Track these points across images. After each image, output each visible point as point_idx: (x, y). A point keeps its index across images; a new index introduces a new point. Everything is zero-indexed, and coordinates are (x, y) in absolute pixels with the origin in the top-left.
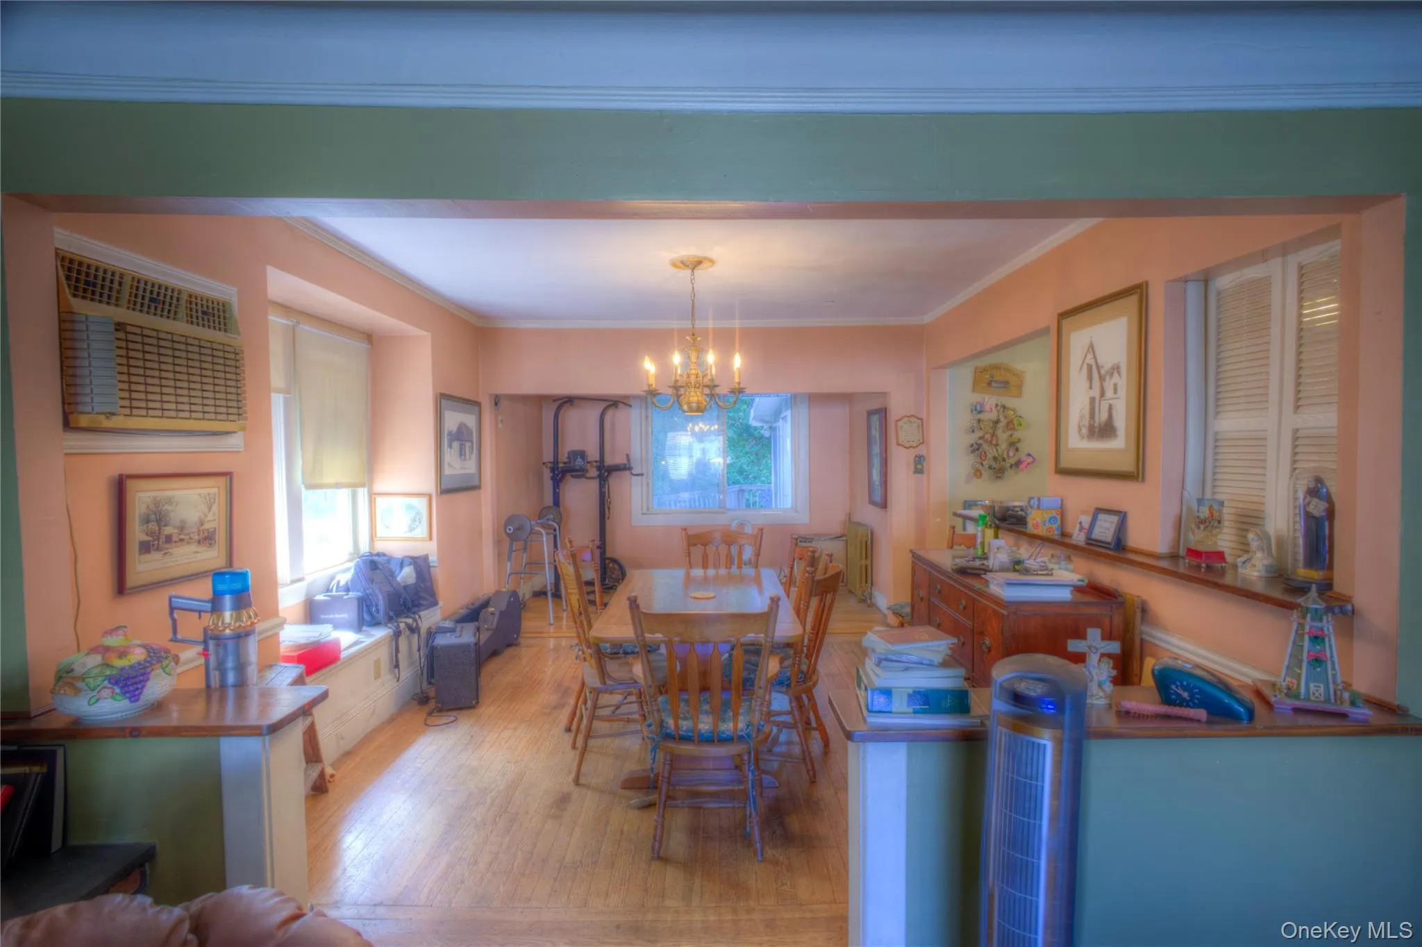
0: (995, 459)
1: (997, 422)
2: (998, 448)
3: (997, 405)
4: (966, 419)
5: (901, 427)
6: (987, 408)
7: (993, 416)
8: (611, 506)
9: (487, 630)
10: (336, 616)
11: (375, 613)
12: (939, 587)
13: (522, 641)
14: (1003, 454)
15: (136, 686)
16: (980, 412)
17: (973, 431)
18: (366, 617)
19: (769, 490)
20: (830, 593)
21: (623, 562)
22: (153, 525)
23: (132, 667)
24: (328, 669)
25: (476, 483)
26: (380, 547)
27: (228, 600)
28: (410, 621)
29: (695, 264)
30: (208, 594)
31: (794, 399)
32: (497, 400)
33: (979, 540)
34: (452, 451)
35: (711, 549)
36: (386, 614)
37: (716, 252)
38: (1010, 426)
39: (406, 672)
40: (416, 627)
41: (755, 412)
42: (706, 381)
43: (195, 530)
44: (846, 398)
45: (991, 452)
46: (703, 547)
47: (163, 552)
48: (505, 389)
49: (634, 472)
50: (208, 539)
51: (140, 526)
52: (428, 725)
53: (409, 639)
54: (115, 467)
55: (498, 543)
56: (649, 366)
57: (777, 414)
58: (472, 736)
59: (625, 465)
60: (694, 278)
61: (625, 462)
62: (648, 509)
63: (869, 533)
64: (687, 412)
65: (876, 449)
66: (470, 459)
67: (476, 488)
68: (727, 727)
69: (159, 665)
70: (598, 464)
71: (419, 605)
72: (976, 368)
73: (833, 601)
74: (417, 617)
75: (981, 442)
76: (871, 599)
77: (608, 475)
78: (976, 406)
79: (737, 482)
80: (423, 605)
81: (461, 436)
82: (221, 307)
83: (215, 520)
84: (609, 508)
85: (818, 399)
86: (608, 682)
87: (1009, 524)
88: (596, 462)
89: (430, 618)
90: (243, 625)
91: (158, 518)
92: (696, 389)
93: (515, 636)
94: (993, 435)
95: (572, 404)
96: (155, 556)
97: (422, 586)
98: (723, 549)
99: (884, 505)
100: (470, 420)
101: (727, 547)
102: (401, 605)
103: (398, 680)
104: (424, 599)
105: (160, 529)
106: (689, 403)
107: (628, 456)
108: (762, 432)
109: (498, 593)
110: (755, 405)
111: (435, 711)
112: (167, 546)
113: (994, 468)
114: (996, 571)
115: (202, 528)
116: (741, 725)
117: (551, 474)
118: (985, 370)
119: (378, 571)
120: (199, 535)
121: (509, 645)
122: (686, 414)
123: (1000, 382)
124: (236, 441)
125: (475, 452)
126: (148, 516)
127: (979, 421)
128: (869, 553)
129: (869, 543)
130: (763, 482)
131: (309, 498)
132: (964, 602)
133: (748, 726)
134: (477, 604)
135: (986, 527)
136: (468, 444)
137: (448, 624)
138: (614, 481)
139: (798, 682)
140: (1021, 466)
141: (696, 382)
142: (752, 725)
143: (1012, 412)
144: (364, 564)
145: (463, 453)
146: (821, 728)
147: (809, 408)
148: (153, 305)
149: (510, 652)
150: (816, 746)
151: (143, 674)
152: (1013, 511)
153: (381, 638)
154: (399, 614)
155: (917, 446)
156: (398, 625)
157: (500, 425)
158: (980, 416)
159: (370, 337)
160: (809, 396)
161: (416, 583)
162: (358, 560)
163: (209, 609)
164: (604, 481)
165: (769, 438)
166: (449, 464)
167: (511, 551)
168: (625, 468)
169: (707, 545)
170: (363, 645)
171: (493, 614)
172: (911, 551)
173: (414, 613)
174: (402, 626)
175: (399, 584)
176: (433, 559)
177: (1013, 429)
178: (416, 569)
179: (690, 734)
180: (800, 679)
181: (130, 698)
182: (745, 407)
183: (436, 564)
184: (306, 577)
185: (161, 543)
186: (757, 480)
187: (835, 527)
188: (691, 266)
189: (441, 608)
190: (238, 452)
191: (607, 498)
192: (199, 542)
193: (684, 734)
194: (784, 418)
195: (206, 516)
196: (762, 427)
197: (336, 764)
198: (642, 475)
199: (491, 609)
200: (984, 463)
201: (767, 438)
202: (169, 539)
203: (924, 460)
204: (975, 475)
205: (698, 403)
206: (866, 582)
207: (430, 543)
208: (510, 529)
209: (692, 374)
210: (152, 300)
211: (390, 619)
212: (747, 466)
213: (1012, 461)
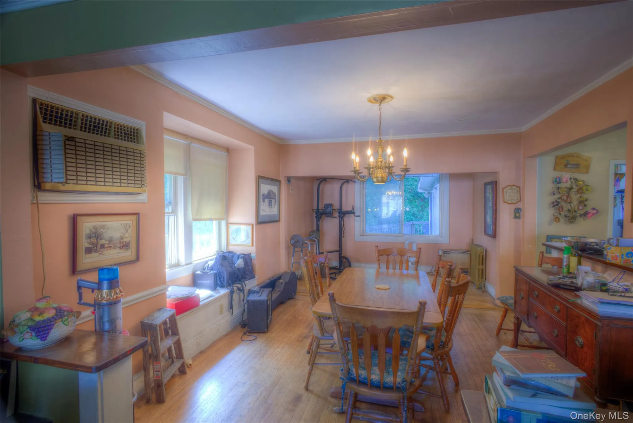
0: (569, 211)
1: (571, 188)
2: (572, 204)
3: (571, 179)
4: (550, 186)
5: (506, 192)
6: (564, 180)
7: (568, 185)
8: (344, 231)
9: (278, 291)
10: (205, 282)
11: (222, 281)
12: (536, 293)
13: (296, 297)
14: (574, 208)
15: (44, 332)
16: (559, 183)
17: (554, 194)
18: (218, 282)
19: (428, 224)
20: (461, 294)
21: (350, 259)
22: (94, 239)
23: (44, 321)
24: (193, 310)
25: (278, 219)
26: (231, 248)
27: (105, 284)
28: (239, 286)
29: (382, 99)
30: (96, 280)
31: (441, 178)
32: (289, 180)
33: (565, 264)
34: (265, 203)
35: (391, 258)
36: (228, 282)
37: (393, 90)
38: (580, 190)
39: (237, 310)
40: (242, 289)
41: (420, 185)
42: (387, 165)
43: (119, 242)
44: (471, 176)
45: (566, 207)
46: (387, 256)
47: (99, 253)
48: (292, 174)
49: (356, 215)
50: (125, 246)
51: (86, 240)
52: (242, 340)
53: (239, 294)
54: (71, 210)
55: (288, 248)
56: (355, 158)
57: (432, 186)
58: (261, 350)
59: (352, 211)
60: (381, 108)
61: (352, 210)
62: (363, 233)
63: (484, 251)
64: (376, 183)
65: (490, 204)
66: (274, 207)
67: (278, 221)
68: (389, 379)
69: (61, 320)
70: (339, 210)
71: (245, 278)
72: (556, 157)
73: (463, 299)
74: (243, 283)
75: (559, 200)
76: (485, 288)
77: (343, 216)
78: (556, 179)
79: (412, 220)
80: (247, 278)
81: (269, 196)
82: (135, 131)
83: (130, 237)
84: (344, 232)
85: (454, 177)
86: (325, 334)
87: (587, 254)
88: (338, 209)
89: (251, 284)
90: (111, 298)
91: (96, 236)
92: (381, 170)
93: (293, 294)
94: (568, 196)
95: (326, 181)
96: (94, 255)
97: (247, 268)
98: (398, 258)
99: (494, 236)
100: (275, 189)
101: (400, 257)
102: (235, 278)
103: (232, 315)
104: (247, 275)
105: (97, 241)
106: (377, 177)
107: (353, 206)
108: (424, 195)
109: (286, 273)
110: (421, 181)
111: (247, 332)
112: (101, 250)
113: (569, 217)
114: (585, 289)
115: (122, 241)
116: (399, 380)
117: (316, 215)
118: (562, 157)
119: (226, 261)
120: (120, 244)
121: (290, 299)
122: (375, 184)
123: (574, 165)
124: (143, 197)
125: (277, 204)
126: (90, 234)
127: (558, 188)
128: (484, 262)
129: (484, 257)
130: (425, 220)
131: (196, 225)
132: (558, 307)
133: (403, 381)
134: (275, 277)
135: (571, 256)
136: (273, 201)
137: (256, 289)
138: (346, 219)
139: (439, 347)
140: (588, 216)
141: (381, 166)
142: (406, 381)
143: (582, 183)
144: (219, 257)
145: (271, 204)
146: (454, 373)
147: (450, 180)
148: (96, 129)
149: (290, 302)
150: (450, 384)
151: (49, 326)
152: (590, 245)
153: (224, 294)
154: (234, 282)
155: (517, 203)
156: (233, 288)
157: (291, 192)
158: (560, 185)
159: (228, 150)
160: (450, 175)
161: (244, 267)
162: (217, 255)
163: (97, 288)
164: (341, 219)
165: (428, 198)
166: (263, 210)
167: (294, 252)
168: (351, 212)
169: (389, 255)
170: (213, 298)
171: (282, 283)
172: (514, 267)
173: (243, 282)
174: (235, 288)
175: (235, 267)
176: (253, 255)
177: (583, 193)
178: (244, 260)
179: (366, 381)
180: (441, 345)
181: (41, 339)
182: (416, 183)
183: (255, 258)
184: (193, 263)
185: (98, 248)
186: (422, 219)
187: (464, 246)
188: (379, 101)
189: (257, 279)
190: (145, 203)
191: (343, 227)
192: (120, 248)
193: (362, 380)
194: (436, 188)
195: (125, 235)
196: (424, 193)
197: (194, 358)
198: (360, 216)
199: (281, 281)
200: (562, 213)
201: (427, 198)
202: (103, 246)
203: (521, 211)
204: (555, 220)
205: (382, 177)
206: (482, 278)
207: (252, 247)
208: (292, 242)
209: (379, 161)
210: (94, 126)
211: (230, 285)
212: (417, 212)
213: (582, 212)
